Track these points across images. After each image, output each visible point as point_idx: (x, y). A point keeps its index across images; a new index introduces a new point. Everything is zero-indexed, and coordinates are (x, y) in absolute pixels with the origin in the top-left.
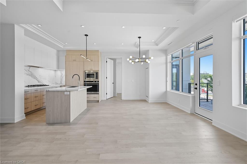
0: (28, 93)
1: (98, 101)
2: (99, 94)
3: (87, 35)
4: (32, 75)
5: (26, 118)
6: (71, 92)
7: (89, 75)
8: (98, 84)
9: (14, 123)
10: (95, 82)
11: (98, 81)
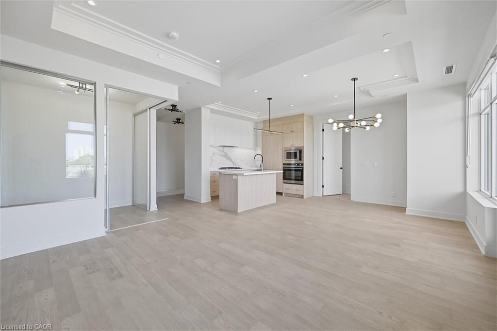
0: (215, 175)
1: (302, 197)
2: (303, 184)
3: (271, 99)
4: (226, 156)
5: (211, 201)
6: (238, 177)
7: (289, 155)
8: (303, 168)
9: (201, 203)
10: (298, 164)
11: (302, 164)
